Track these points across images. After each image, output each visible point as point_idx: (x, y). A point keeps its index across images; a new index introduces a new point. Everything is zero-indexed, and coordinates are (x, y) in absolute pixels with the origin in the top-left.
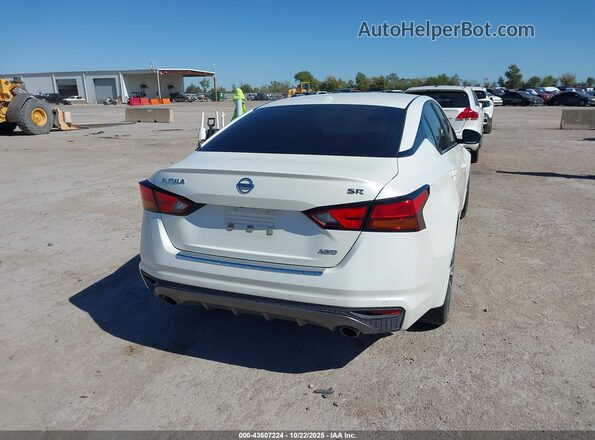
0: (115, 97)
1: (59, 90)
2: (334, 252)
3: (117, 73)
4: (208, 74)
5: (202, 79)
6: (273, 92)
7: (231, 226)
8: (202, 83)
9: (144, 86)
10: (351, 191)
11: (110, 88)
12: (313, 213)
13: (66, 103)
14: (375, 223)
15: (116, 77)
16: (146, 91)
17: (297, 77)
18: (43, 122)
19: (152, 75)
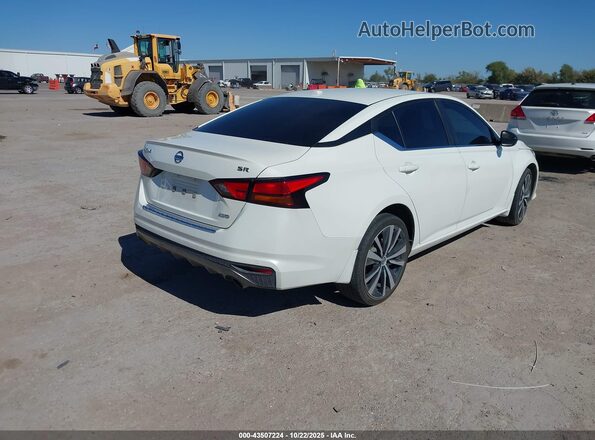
0: (298, 83)
1: (252, 76)
2: (227, 217)
3: (301, 60)
4: (389, 63)
5: (386, 67)
6: (459, 82)
7: (175, 189)
8: (386, 72)
9: (324, 74)
10: (240, 169)
11: (294, 74)
12: (215, 183)
13: (255, 87)
14: (257, 197)
15: (301, 64)
16: (326, 78)
17: (489, 68)
18: (214, 103)
19: (333, 62)
